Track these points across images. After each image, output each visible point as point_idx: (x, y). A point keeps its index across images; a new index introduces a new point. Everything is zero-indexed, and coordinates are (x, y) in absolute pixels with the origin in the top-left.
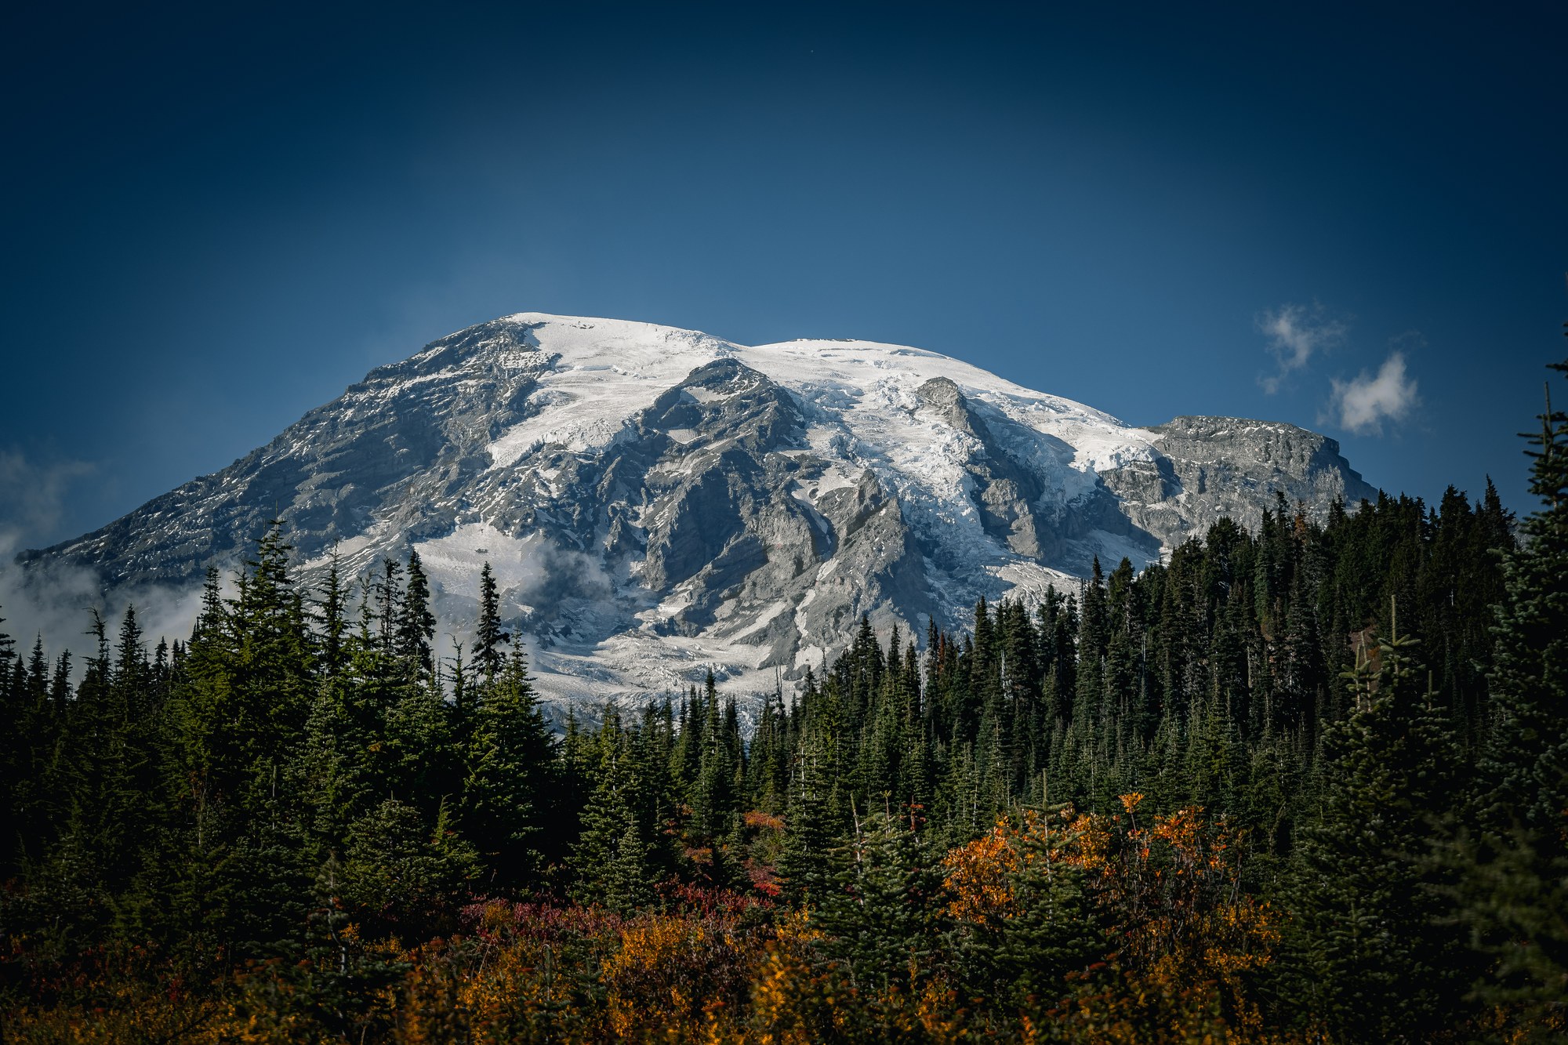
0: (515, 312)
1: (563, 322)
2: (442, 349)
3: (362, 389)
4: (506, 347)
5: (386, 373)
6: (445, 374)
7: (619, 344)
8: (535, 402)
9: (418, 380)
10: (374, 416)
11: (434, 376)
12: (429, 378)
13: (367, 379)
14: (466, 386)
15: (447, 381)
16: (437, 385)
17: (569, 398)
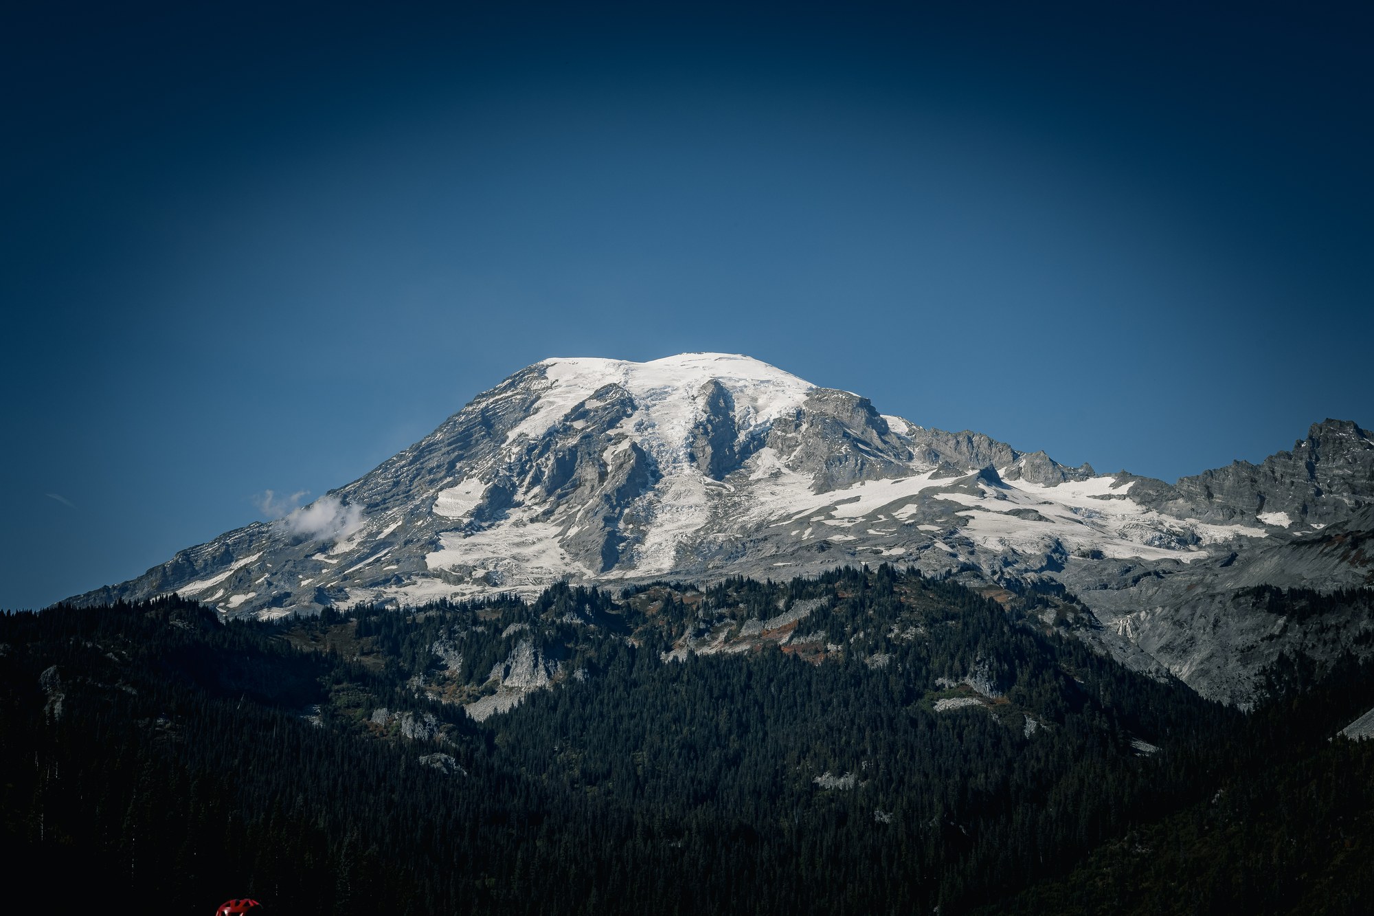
0: (545, 359)
1: (565, 361)
2: (510, 380)
3: (471, 404)
4: (536, 378)
5: (483, 396)
6: (509, 393)
7: (586, 372)
8: (536, 407)
9: (497, 397)
10: (472, 418)
11: (504, 395)
12: (502, 396)
13: (475, 399)
14: (516, 399)
15: (509, 397)
16: (504, 399)
17: (552, 403)
